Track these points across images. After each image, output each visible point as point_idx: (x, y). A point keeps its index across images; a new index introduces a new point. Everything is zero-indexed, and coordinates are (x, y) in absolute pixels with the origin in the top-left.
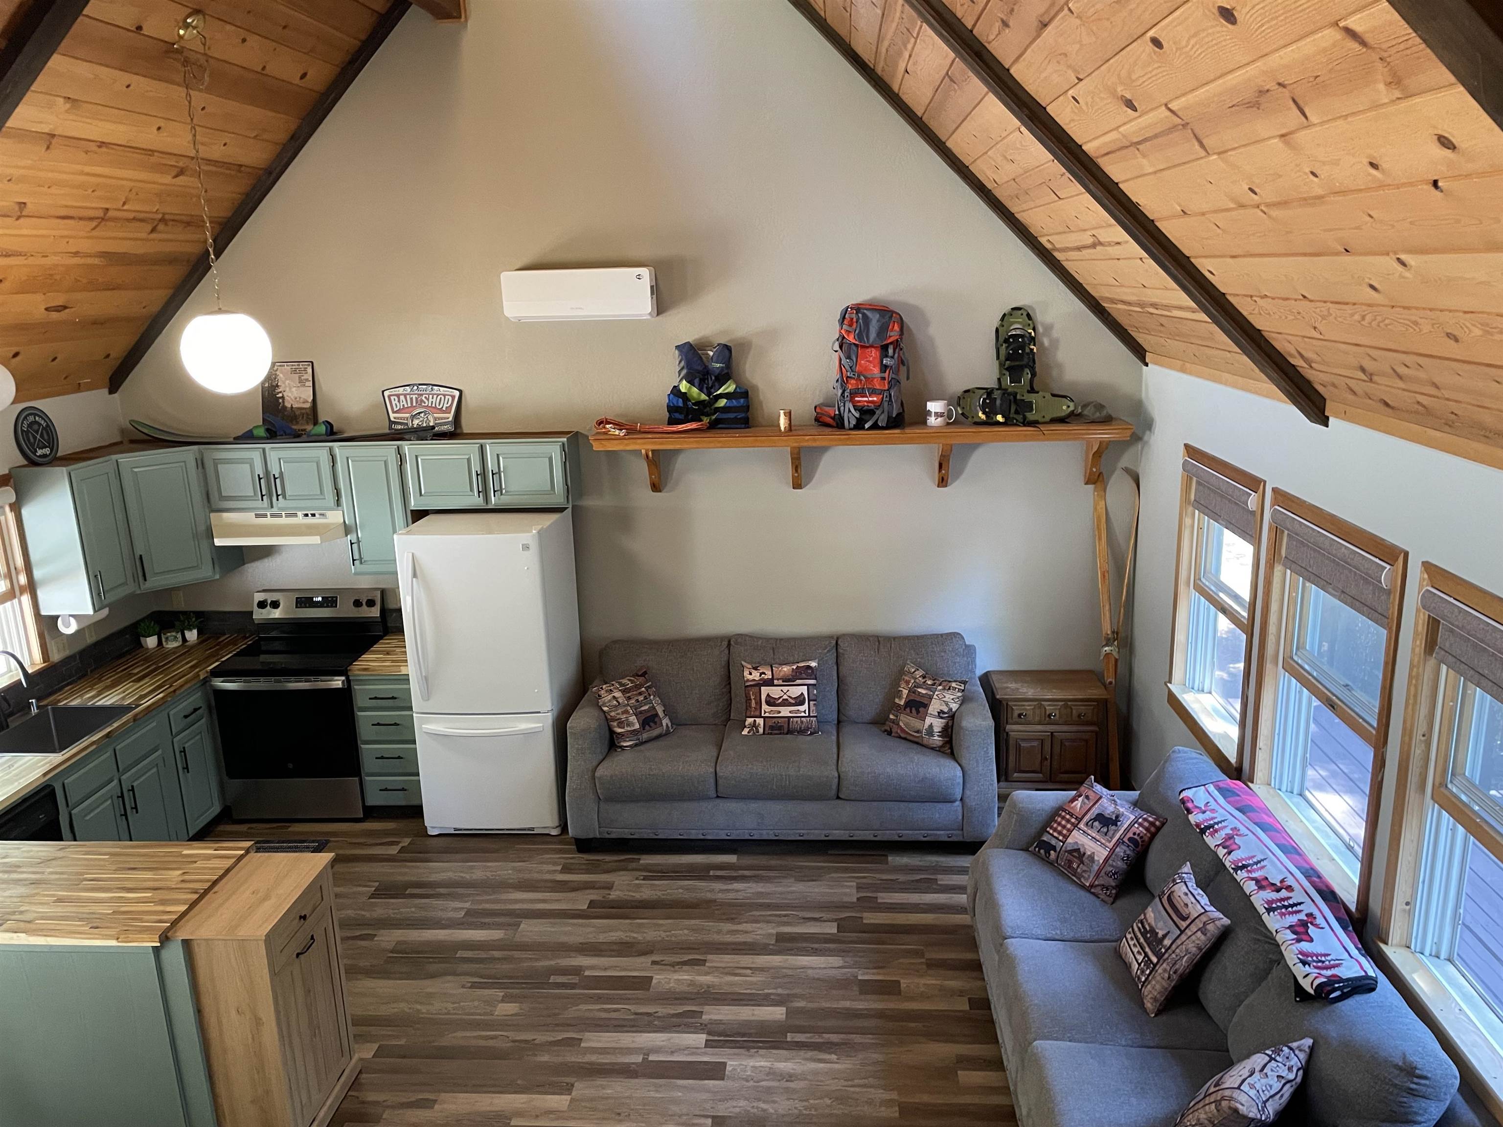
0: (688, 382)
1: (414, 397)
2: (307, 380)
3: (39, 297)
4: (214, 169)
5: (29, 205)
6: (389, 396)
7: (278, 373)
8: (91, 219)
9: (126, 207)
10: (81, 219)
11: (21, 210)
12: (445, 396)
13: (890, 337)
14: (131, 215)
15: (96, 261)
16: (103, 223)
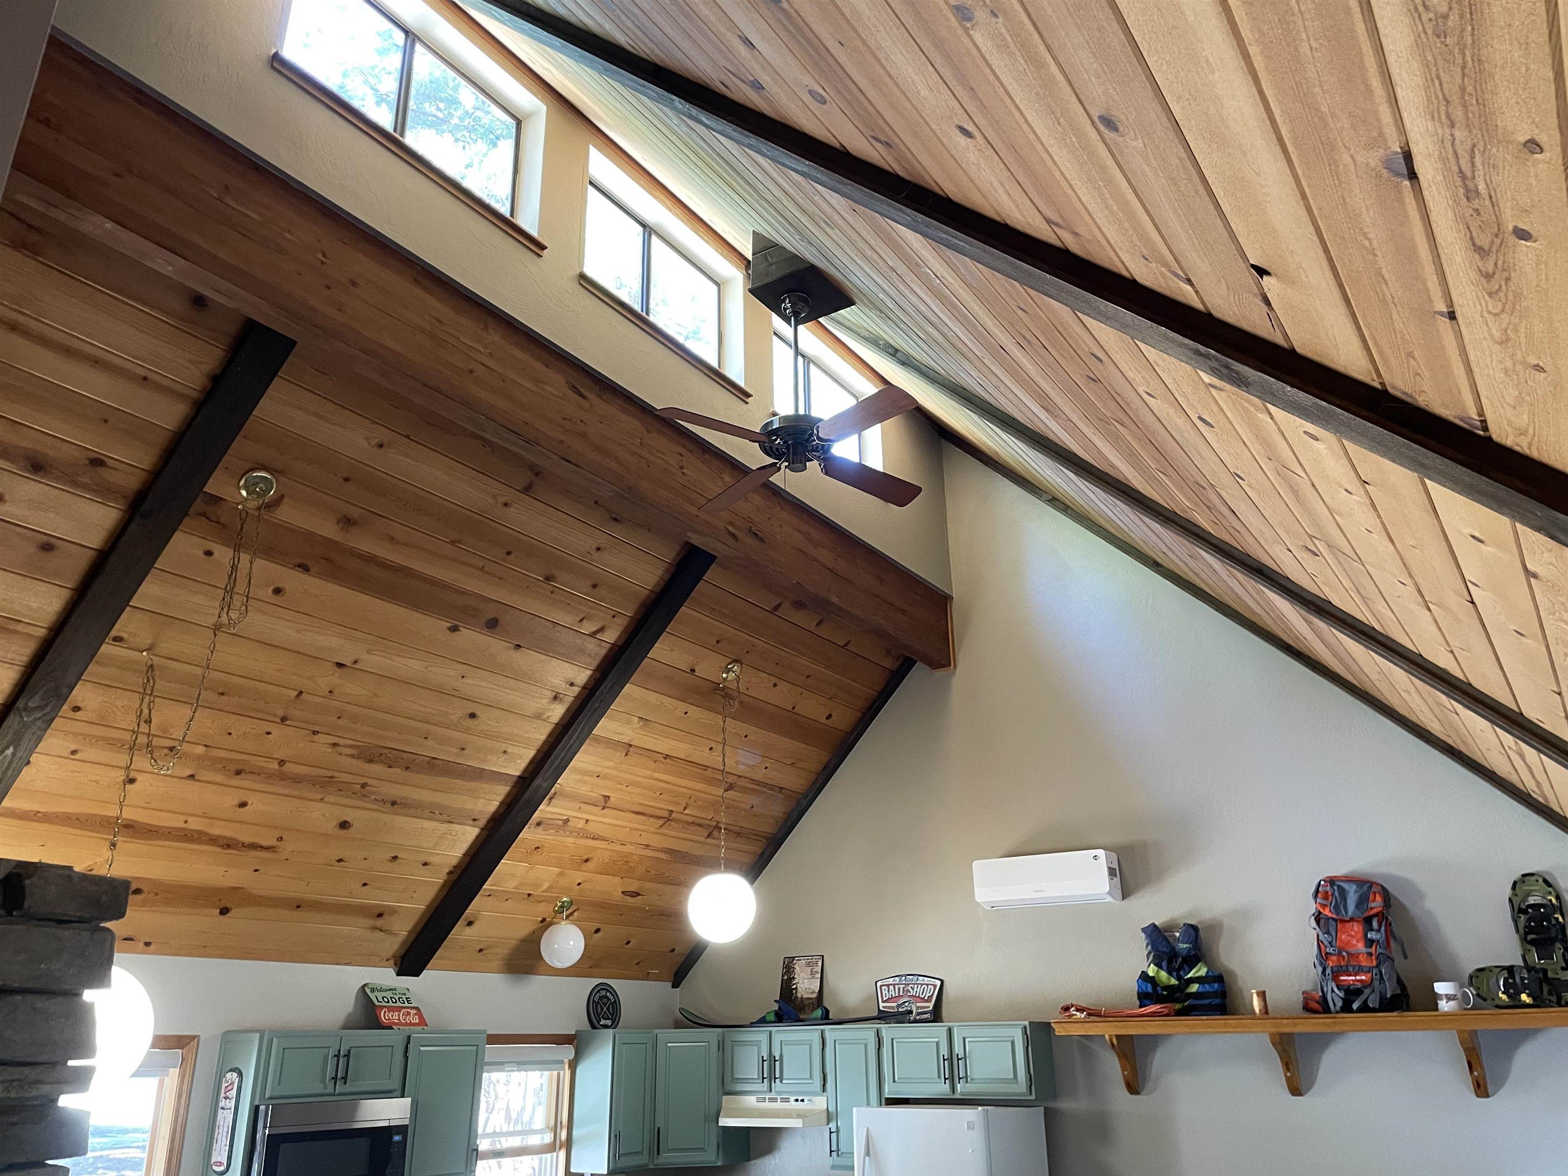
0: (1156, 965)
1: (901, 987)
2: (817, 972)
3: (617, 880)
4: (757, 787)
5: (611, 799)
6: (881, 986)
7: (795, 966)
8: (659, 818)
9: (686, 812)
10: (651, 816)
11: (606, 802)
12: (927, 985)
13: (1372, 908)
14: (691, 820)
15: (663, 856)
16: (669, 822)
